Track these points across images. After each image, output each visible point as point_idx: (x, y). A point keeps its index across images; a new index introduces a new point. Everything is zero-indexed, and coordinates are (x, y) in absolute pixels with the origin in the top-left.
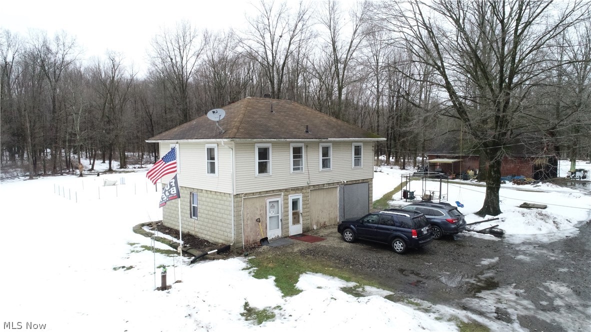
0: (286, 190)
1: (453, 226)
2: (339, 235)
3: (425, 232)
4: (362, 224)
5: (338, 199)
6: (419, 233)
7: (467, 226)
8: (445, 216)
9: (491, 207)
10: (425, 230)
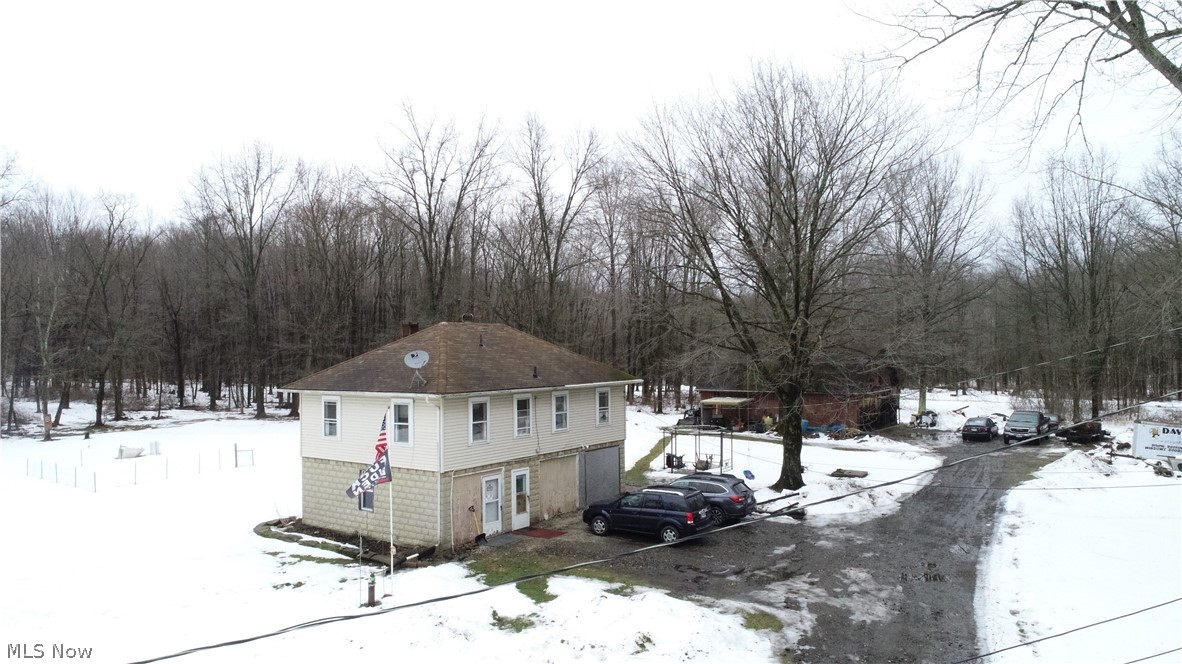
0: (508, 463)
1: (739, 507)
2: (586, 525)
3: (704, 516)
4: (619, 507)
5: (577, 473)
6: (696, 518)
7: (758, 506)
8: (727, 493)
9: (792, 477)
10: (703, 513)
